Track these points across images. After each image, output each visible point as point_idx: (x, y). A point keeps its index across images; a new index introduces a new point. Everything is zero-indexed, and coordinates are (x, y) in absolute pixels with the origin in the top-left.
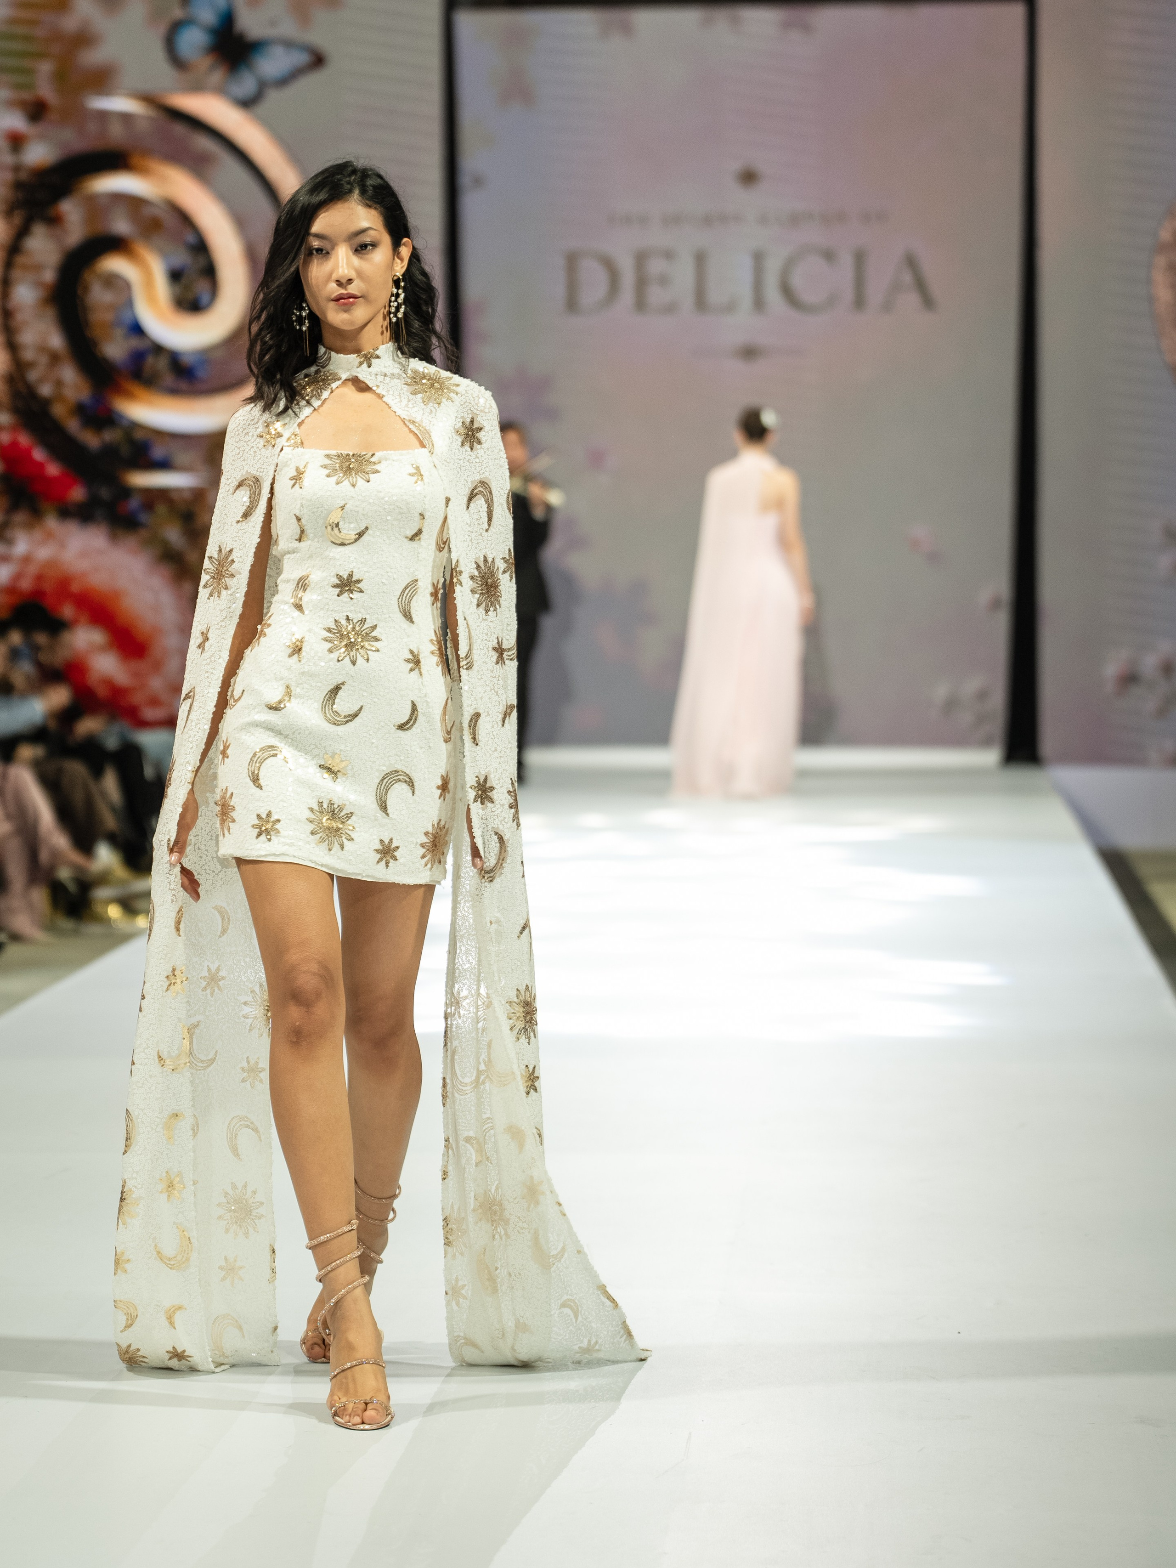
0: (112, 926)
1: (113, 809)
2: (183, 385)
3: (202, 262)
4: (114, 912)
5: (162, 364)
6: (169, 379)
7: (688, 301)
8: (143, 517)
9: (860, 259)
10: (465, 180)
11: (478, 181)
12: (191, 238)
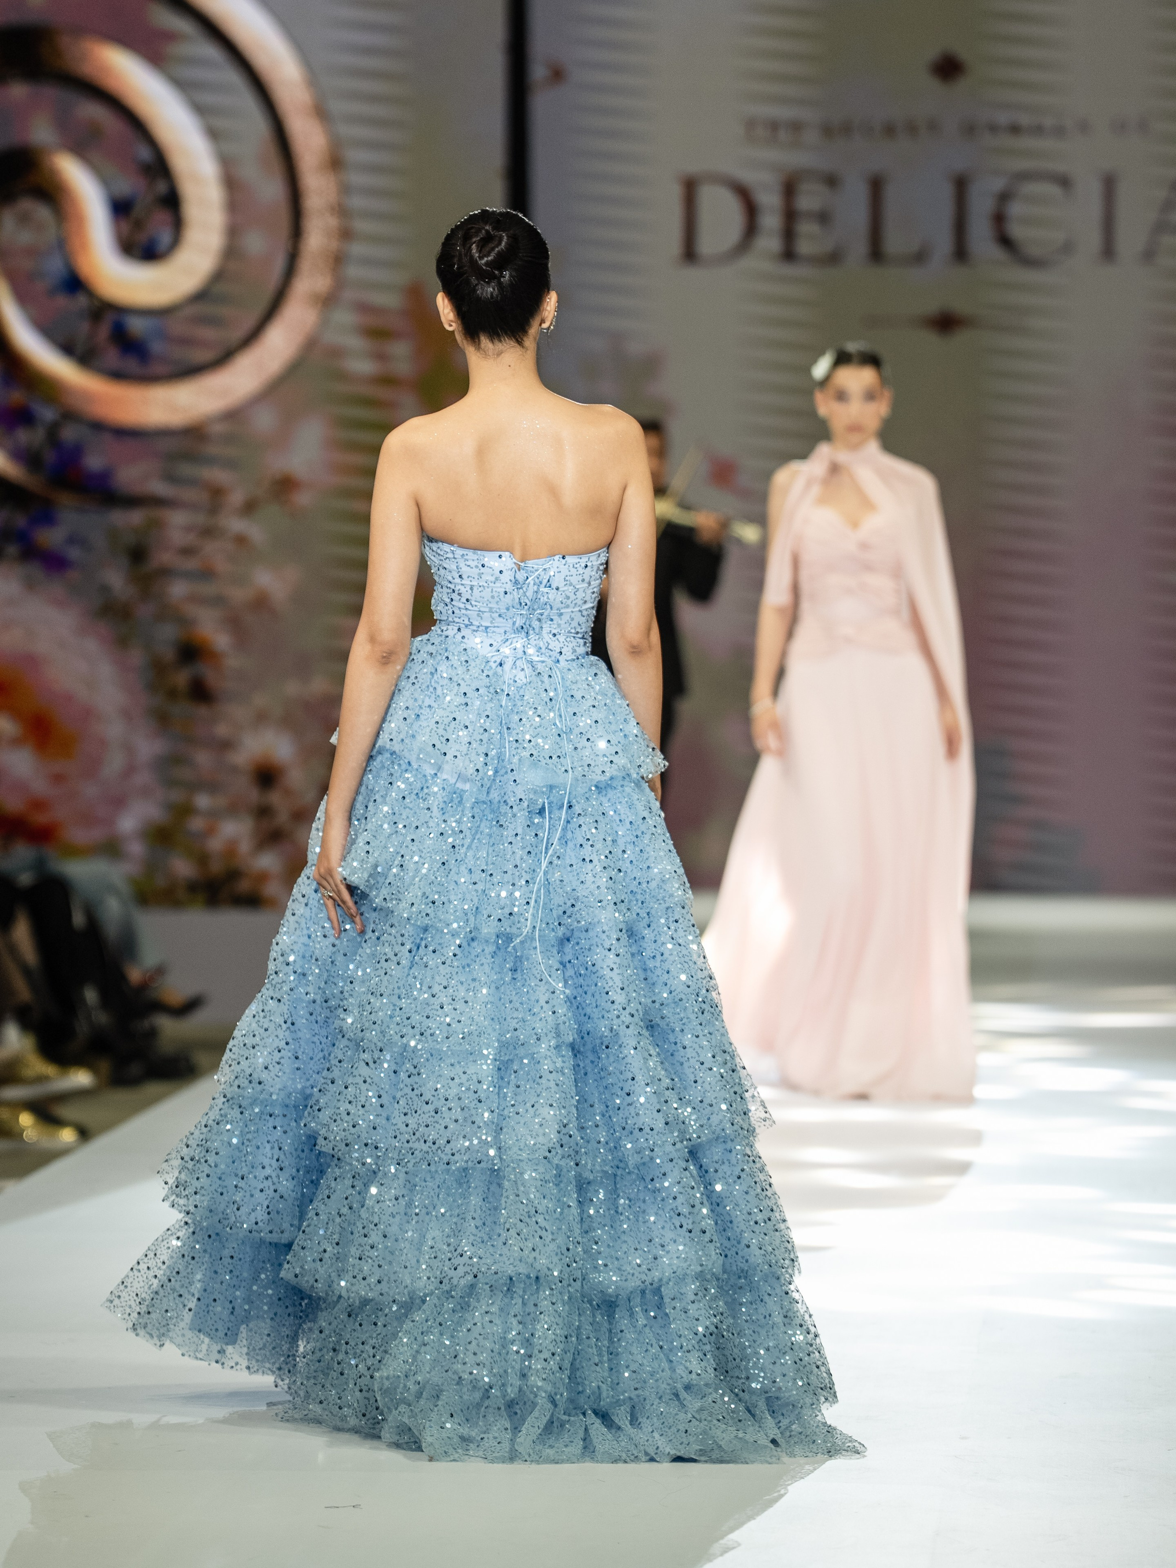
0: (25, 1141)
1: (26, 971)
2: (131, 364)
3: (161, 187)
4: (26, 1120)
5: (104, 331)
6: (112, 357)
7: (859, 247)
8: (74, 553)
9: (1109, 185)
10: (538, 72)
11: (558, 75)
12: (144, 153)
